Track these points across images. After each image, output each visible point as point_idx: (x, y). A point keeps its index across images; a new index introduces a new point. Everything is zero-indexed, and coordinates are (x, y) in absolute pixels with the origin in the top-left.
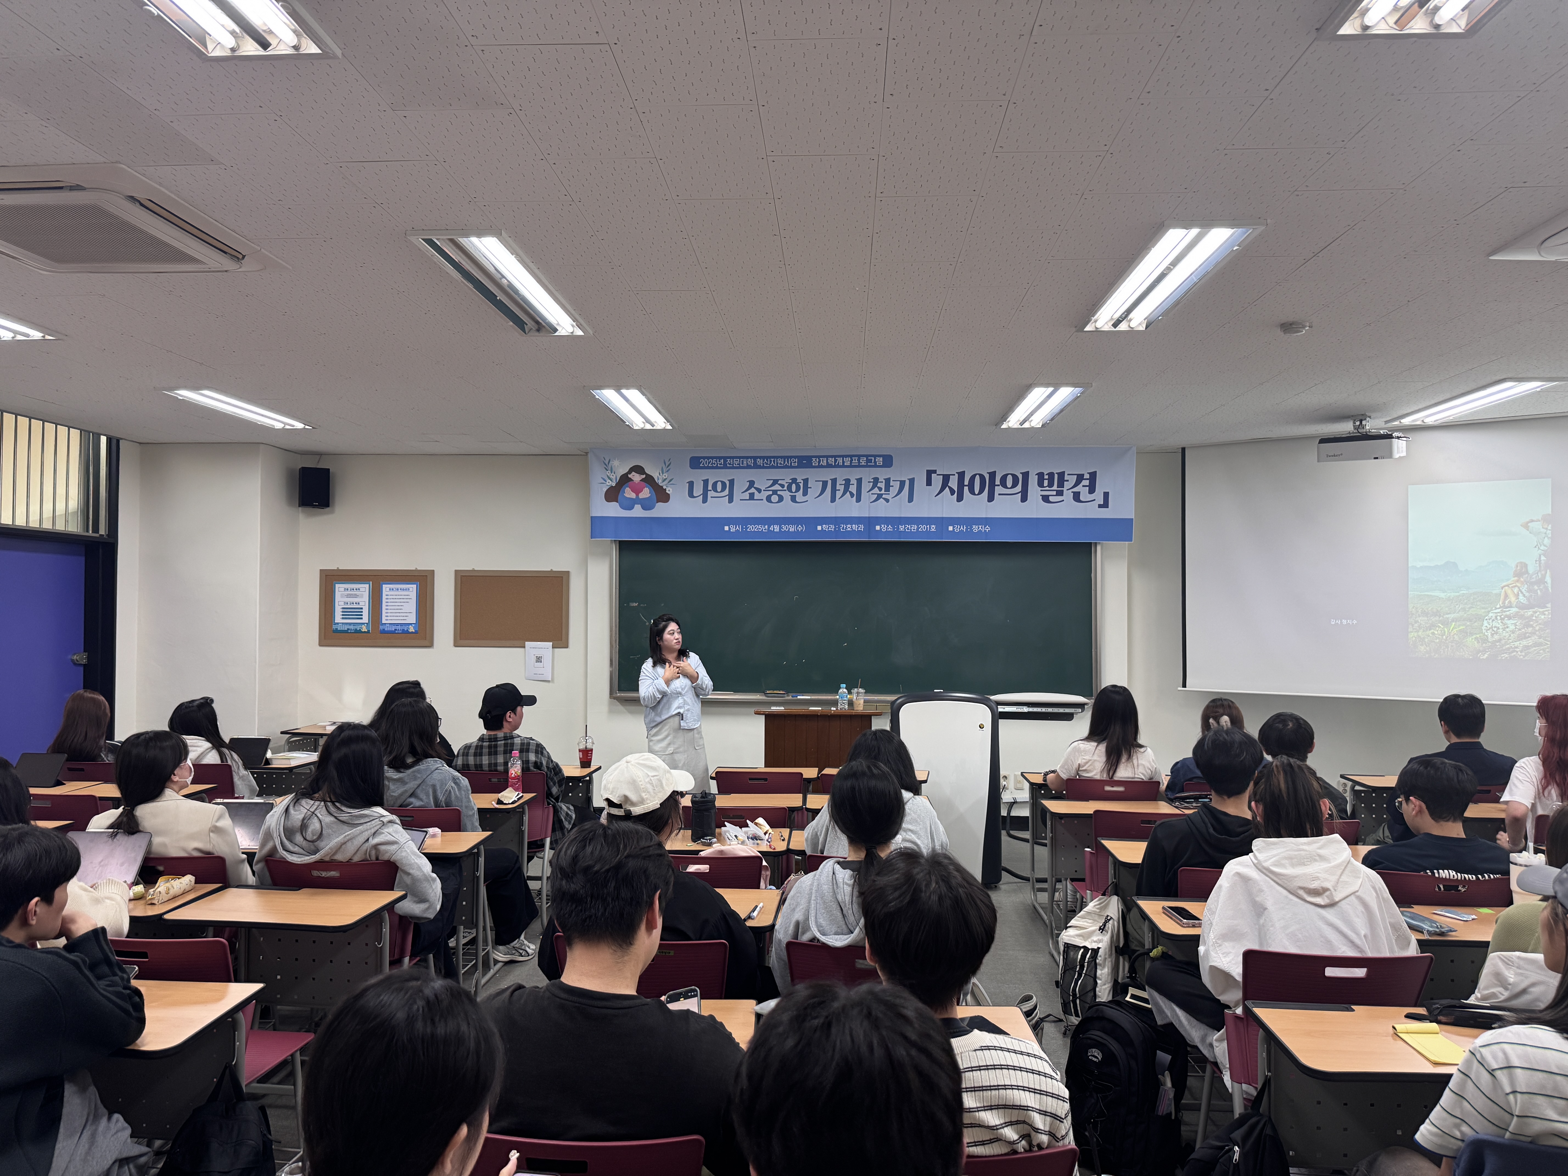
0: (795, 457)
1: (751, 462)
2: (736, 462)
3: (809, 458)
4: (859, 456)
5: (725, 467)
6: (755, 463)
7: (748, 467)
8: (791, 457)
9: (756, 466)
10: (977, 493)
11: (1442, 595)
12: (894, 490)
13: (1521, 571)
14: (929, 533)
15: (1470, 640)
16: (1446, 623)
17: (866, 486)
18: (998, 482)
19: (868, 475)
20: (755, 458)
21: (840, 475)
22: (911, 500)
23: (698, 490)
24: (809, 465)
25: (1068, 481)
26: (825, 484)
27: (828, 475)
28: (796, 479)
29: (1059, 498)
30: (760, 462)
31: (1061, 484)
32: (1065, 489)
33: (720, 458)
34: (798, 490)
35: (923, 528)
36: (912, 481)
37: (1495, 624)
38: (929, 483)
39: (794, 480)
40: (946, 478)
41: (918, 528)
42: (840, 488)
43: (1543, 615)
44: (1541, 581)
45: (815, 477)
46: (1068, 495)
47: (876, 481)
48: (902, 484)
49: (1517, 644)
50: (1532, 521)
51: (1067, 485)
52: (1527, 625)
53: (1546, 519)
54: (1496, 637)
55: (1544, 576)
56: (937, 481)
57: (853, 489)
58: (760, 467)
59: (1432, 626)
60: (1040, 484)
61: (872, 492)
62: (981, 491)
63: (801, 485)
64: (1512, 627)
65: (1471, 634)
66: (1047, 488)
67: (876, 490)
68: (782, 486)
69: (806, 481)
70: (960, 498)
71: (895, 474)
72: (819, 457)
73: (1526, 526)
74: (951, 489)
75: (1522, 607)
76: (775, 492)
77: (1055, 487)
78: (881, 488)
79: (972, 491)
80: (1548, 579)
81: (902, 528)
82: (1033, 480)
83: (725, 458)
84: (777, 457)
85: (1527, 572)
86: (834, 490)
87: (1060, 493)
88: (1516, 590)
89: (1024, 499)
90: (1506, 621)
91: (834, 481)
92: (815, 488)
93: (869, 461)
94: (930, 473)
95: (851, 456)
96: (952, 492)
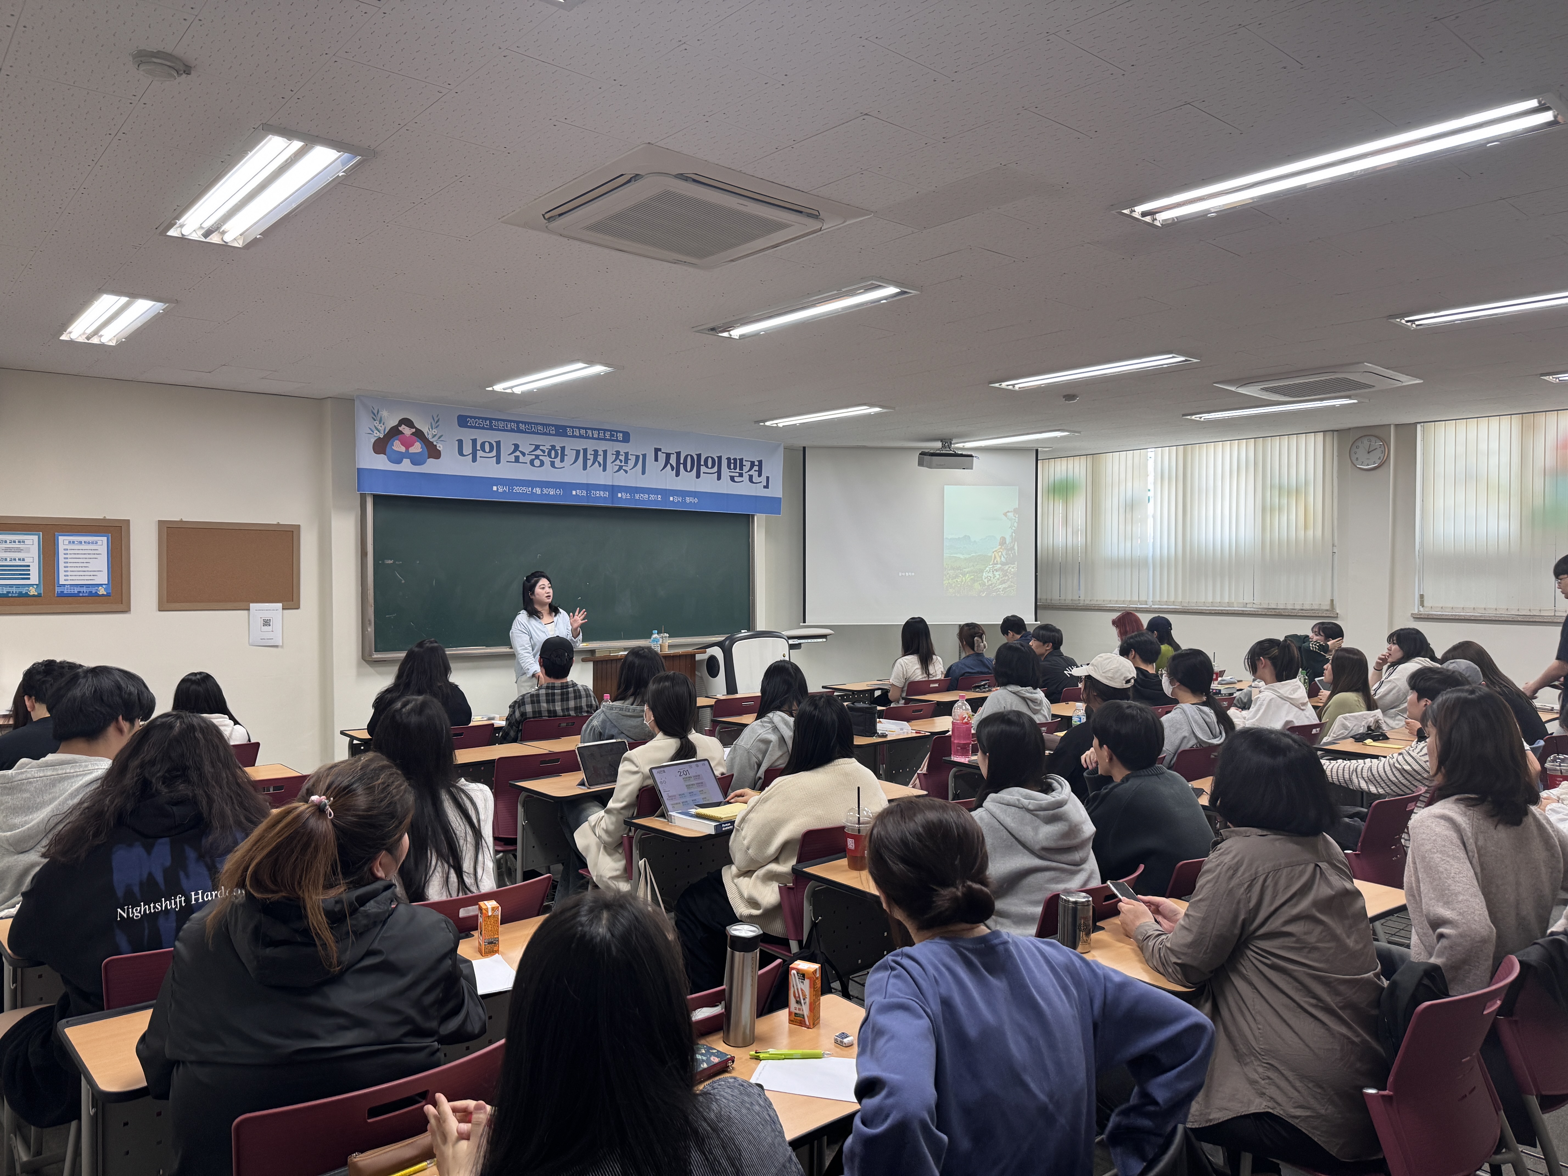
0: (554, 426)
1: (515, 426)
2: (504, 426)
3: (564, 428)
4: (605, 430)
5: (493, 429)
6: (519, 428)
7: (514, 431)
8: (550, 426)
9: (522, 431)
10: (688, 470)
11: (962, 556)
12: (631, 463)
13: (1003, 542)
14: (656, 501)
15: (977, 585)
16: (964, 575)
17: (610, 458)
18: (702, 463)
19: (611, 447)
20: (518, 423)
21: (590, 445)
22: (642, 473)
23: (467, 449)
24: (566, 435)
25: (745, 466)
26: (578, 452)
27: (581, 444)
28: (555, 447)
29: (739, 479)
30: (525, 427)
31: (741, 468)
32: (743, 472)
33: (485, 420)
34: (556, 457)
35: (652, 497)
36: (644, 456)
37: (989, 575)
38: (656, 460)
39: (553, 447)
40: (668, 456)
41: (649, 497)
42: (590, 457)
43: (1013, 568)
44: (1013, 548)
45: (571, 445)
46: (745, 477)
47: (618, 453)
48: (637, 457)
49: (1000, 586)
50: (1008, 512)
51: (745, 469)
52: (1005, 575)
53: (1015, 511)
54: (990, 583)
55: (1014, 545)
56: (662, 457)
57: (600, 459)
58: (525, 432)
59: (957, 576)
60: (729, 467)
61: (615, 463)
62: (691, 470)
63: (559, 452)
64: (998, 576)
65: (977, 581)
66: (733, 471)
67: (618, 463)
68: (544, 451)
69: (563, 448)
70: (676, 475)
71: (633, 449)
72: (573, 428)
73: (1005, 514)
74: (671, 464)
75: (1003, 564)
76: (537, 457)
77: (737, 470)
78: (622, 460)
79: (685, 468)
80: (1016, 547)
81: (637, 496)
82: (725, 464)
84: (539, 425)
85: (1005, 543)
86: (585, 459)
87: (740, 475)
88: (1000, 553)
89: (719, 478)
90: (995, 573)
91: (585, 450)
92: (570, 455)
93: (611, 435)
94: (657, 450)
95: (599, 430)
96: (671, 467)
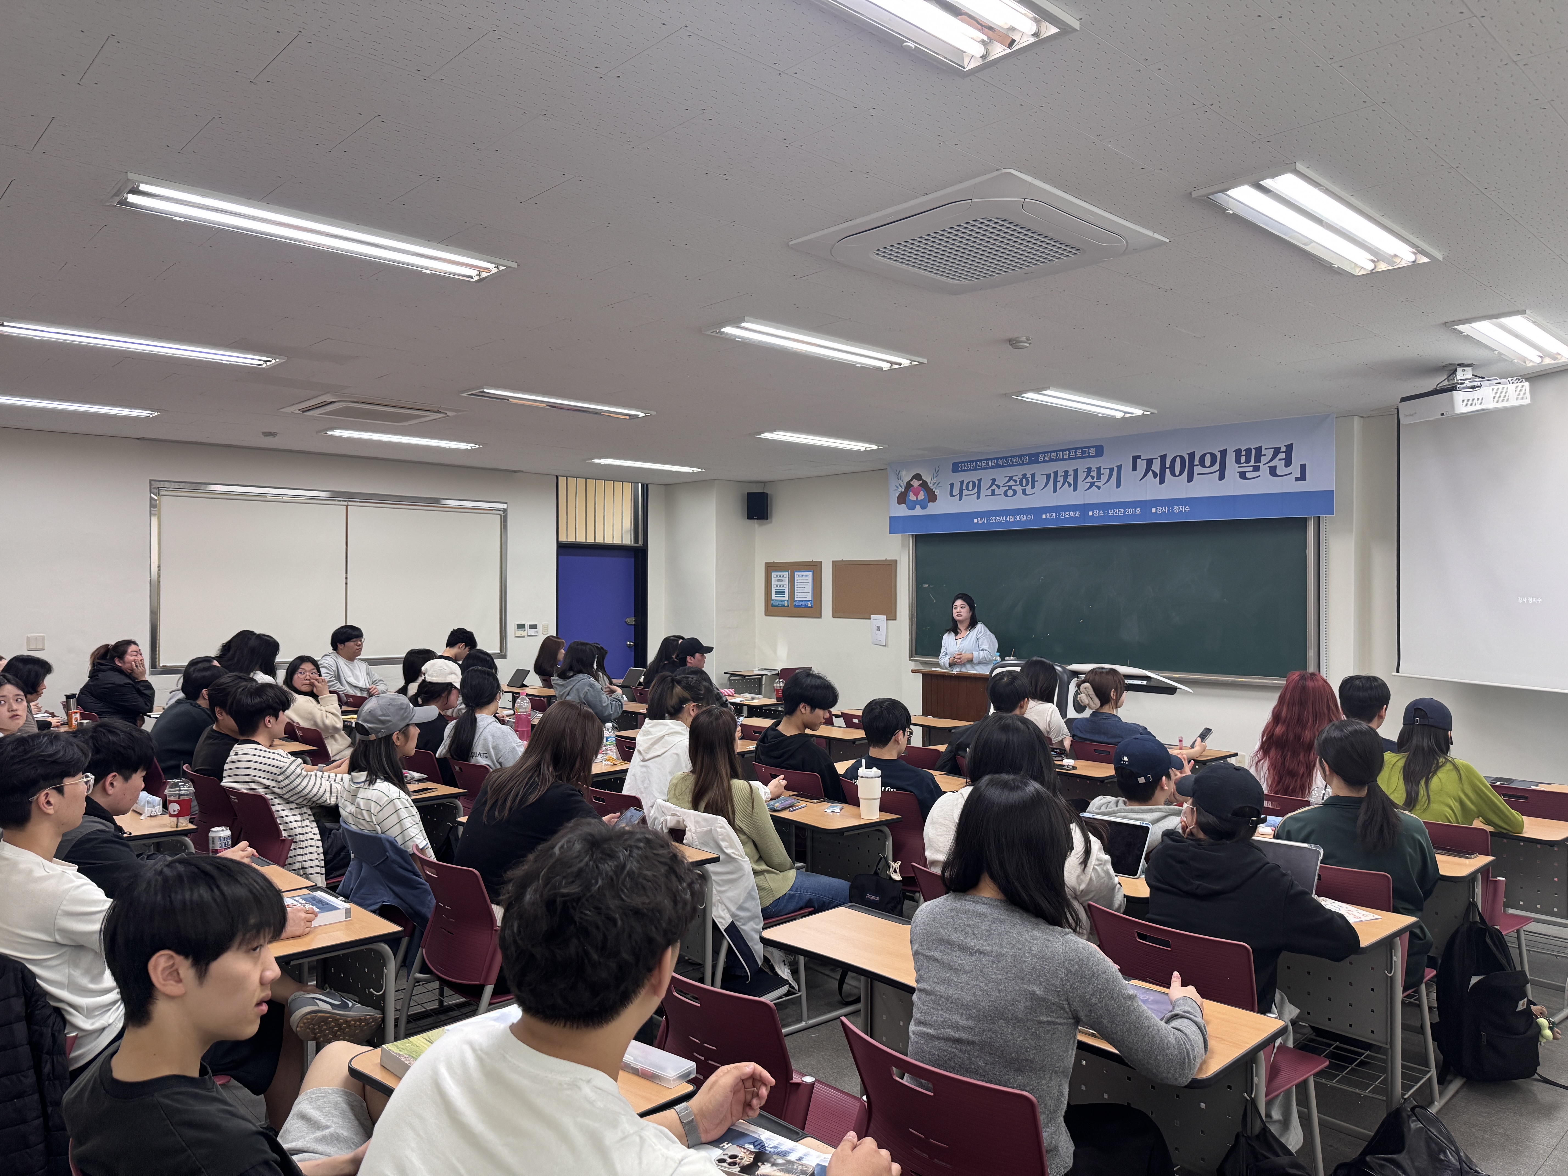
0: (1026, 455)
1: (994, 462)
2: (984, 464)
3: (1037, 455)
5: (976, 469)
6: (997, 463)
7: (992, 467)
8: (1023, 455)
9: (998, 466)
10: (1177, 474)
12: (1104, 478)
14: (1134, 516)
17: (1081, 476)
18: (1196, 462)
19: (1081, 465)
20: (997, 459)
21: (1060, 467)
22: (1118, 485)
23: (956, 491)
24: (1037, 462)
25: (1265, 455)
26: (1049, 476)
27: (1050, 468)
28: (1026, 474)
29: (1256, 474)
30: (1000, 462)
31: (1258, 460)
32: (1261, 464)
33: (972, 462)
34: (1027, 484)
35: (1129, 511)
36: (1119, 468)
38: (1134, 468)
39: (1024, 476)
40: (1150, 462)
41: (1125, 512)
42: (1061, 479)
45: (1040, 471)
46: (1264, 469)
47: (1089, 470)
48: (1111, 470)
51: (1264, 460)
56: (1142, 465)
57: (1071, 479)
58: (1000, 467)
60: (1238, 461)
61: (1087, 480)
62: (1181, 473)
63: (1030, 479)
66: (1245, 465)
67: (1089, 479)
68: (1015, 481)
69: (1033, 475)
70: (1162, 481)
71: (1105, 463)
72: (1044, 453)
74: (1153, 472)
76: (1010, 487)
77: (1252, 463)
78: (1094, 476)
79: (1173, 473)
81: (1111, 513)
82: (1231, 457)
83: (976, 461)
84: (1013, 457)
86: (1056, 482)
87: (1256, 469)
89: (1222, 477)
91: (1056, 473)
92: (1041, 480)
93: (1084, 452)
94: (1135, 459)
95: (1069, 450)
96: (1155, 475)
